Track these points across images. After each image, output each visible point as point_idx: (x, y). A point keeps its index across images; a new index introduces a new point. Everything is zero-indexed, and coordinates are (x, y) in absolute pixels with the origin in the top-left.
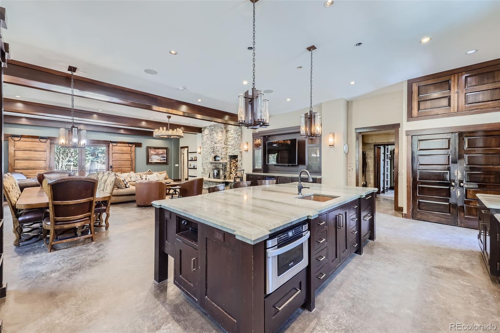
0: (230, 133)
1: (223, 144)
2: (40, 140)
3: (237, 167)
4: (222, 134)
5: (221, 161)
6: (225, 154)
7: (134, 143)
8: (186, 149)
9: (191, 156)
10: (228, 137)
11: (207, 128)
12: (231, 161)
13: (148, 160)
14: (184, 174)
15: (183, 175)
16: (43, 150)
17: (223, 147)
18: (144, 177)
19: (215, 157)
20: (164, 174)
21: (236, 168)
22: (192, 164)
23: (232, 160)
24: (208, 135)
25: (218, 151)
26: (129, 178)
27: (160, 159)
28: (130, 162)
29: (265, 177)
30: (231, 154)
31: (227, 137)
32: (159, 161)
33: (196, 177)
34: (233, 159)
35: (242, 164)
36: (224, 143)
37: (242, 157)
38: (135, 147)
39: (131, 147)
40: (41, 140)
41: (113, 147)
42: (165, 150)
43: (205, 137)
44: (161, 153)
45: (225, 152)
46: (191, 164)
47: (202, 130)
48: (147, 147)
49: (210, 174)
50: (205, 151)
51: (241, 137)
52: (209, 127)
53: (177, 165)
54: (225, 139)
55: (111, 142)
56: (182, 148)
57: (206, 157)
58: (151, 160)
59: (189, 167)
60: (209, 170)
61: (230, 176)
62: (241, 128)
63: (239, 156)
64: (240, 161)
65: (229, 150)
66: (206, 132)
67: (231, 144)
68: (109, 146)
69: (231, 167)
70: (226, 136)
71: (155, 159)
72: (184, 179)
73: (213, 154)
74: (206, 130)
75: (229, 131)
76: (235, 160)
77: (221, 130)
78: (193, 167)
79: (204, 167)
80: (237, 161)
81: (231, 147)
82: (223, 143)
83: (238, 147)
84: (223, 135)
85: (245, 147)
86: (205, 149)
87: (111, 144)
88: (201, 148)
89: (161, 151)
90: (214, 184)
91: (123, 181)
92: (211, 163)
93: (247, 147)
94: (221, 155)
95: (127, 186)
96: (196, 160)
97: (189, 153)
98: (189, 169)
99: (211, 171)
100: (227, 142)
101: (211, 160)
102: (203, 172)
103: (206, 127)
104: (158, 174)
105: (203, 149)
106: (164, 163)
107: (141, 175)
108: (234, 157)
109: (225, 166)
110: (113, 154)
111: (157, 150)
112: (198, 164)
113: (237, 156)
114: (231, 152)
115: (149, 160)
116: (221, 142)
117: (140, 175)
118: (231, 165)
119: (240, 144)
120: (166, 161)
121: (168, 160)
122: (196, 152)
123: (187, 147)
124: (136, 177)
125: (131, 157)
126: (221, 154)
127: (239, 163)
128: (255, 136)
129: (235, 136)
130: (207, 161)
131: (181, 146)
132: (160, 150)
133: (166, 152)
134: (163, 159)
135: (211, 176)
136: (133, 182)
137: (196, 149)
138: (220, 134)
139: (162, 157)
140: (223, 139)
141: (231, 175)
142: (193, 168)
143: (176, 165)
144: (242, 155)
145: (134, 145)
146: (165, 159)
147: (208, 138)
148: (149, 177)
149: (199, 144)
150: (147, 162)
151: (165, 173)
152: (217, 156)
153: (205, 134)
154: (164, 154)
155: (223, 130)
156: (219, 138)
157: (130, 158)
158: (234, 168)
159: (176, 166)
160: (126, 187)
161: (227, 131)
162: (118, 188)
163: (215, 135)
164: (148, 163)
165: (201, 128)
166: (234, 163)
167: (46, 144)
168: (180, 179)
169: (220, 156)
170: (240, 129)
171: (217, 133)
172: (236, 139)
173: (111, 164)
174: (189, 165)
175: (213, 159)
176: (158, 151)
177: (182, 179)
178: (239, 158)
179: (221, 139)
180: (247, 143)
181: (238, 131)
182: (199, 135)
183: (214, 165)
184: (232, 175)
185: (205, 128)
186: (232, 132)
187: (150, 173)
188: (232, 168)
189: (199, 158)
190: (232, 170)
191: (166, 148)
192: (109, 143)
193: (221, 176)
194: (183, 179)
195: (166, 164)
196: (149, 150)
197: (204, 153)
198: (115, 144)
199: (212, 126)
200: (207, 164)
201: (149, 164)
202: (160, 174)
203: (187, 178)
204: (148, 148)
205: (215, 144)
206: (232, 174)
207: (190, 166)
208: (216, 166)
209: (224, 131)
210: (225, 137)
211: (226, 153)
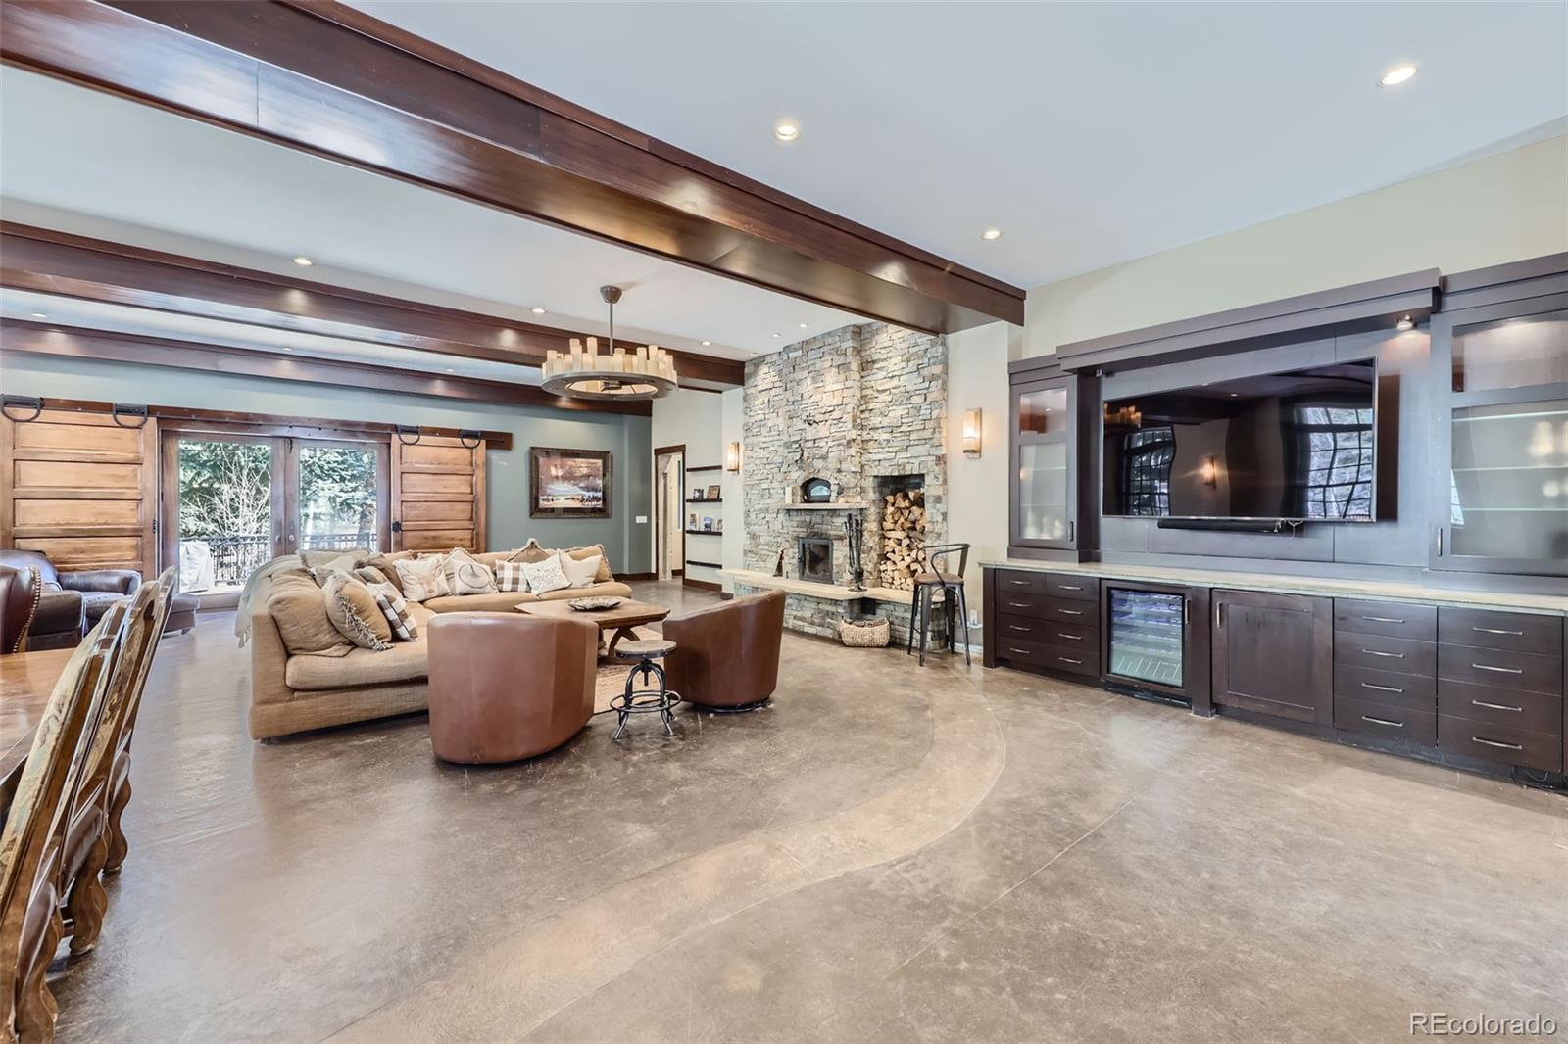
0: (882, 374)
1: (850, 426)
2: (118, 417)
3: (914, 528)
4: (842, 377)
5: (840, 504)
6: (858, 469)
7: (482, 432)
8: (677, 457)
9: (695, 482)
10: (870, 391)
11: (768, 360)
12: (886, 502)
13: (537, 498)
14: (669, 555)
15: (665, 558)
16: (131, 456)
17: (847, 438)
18: (507, 574)
19: (806, 486)
20: (594, 560)
21: (909, 537)
22: (703, 513)
23: (890, 499)
24: (773, 392)
25: (824, 458)
26: (443, 575)
27: (580, 497)
28: (468, 507)
29: (1110, 589)
30: (886, 470)
31: (865, 392)
32: (577, 505)
33: (720, 567)
34: (894, 495)
35: (944, 515)
36: (854, 421)
37: (945, 482)
38: (488, 447)
39: (472, 448)
40: (121, 418)
41: (404, 447)
42: (599, 462)
43: (761, 400)
44: (585, 471)
45: (857, 460)
46: (697, 516)
47: (746, 370)
48: (533, 448)
49: (781, 558)
50: (757, 462)
51: (944, 388)
52: (775, 358)
53: (641, 519)
54: (855, 401)
55: (396, 428)
56: (659, 452)
57: (764, 486)
58: (547, 500)
59: (687, 529)
60: (779, 539)
61: (880, 571)
62: (944, 344)
63: (928, 480)
64: (938, 500)
65: (876, 453)
66: (765, 378)
67: (886, 422)
68: (389, 444)
69: (882, 529)
70: (862, 389)
71: (562, 494)
72: (670, 574)
73: (799, 473)
74: (764, 369)
75: (876, 366)
76: (906, 497)
77: (839, 360)
78: (706, 526)
79: (751, 527)
80: (920, 502)
81: (887, 436)
82: (848, 418)
83: (927, 434)
84: (848, 383)
85: (969, 433)
86: (761, 454)
87: (395, 437)
88: (742, 447)
89: (582, 466)
90: (805, 604)
91: (380, 605)
92: (788, 511)
93: (977, 435)
94: (839, 476)
95: (403, 632)
96: (719, 500)
97: (688, 470)
98: (687, 535)
99: (787, 545)
100: (866, 415)
101: (790, 497)
102: (748, 548)
103: (764, 356)
104: (566, 557)
105: (750, 454)
106: (594, 510)
107: (497, 562)
108: (900, 486)
109: (856, 523)
110: (404, 476)
111: (570, 462)
112: (730, 514)
113: (922, 476)
114: (889, 461)
115: (541, 498)
116: (836, 415)
117: (492, 565)
118: (883, 519)
119: (938, 419)
120: (601, 503)
121: (608, 501)
122: (720, 467)
123: (681, 449)
124: (474, 574)
125: (472, 487)
126: (839, 471)
127: (930, 515)
128: (1024, 375)
129: (911, 382)
130: (768, 501)
131: (656, 443)
132: (579, 461)
133: (601, 469)
134: (591, 494)
135: (786, 568)
136: (461, 594)
137: (720, 452)
138: (832, 381)
139: (587, 488)
140: (846, 401)
141: (882, 568)
142: (702, 529)
143: (638, 518)
144: (945, 474)
145: (483, 442)
146: (599, 494)
147: (772, 404)
148: (528, 570)
149: (732, 430)
150: (531, 507)
151: (594, 554)
152: (814, 479)
153: (760, 388)
154: (595, 476)
155: (850, 358)
156: (828, 401)
157: (469, 491)
158: (900, 534)
159: (639, 524)
160: (397, 638)
161: (866, 366)
162: (349, 648)
163: (807, 386)
164: (536, 510)
165: (741, 365)
166: (899, 509)
167: (141, 435)
168: (654, 571)
169: (832, 481)
170: (940, 349)
171: (818, 376)
172: (916, 400)
173: (396, 516)
174: (688, 519)
175: (799, 492)
176: (571, 467)
177: (661, 572)
178: (930, 488)
179: (837, 401)
180: (979, 414)
181: (926, 361)
182: (733, 394)
183: (802, 519)
184: (889, 566)
185: (760, 361)
186: (894, 364)
187: (533, 553)
188: (889, 534)
189: (732, 488)
190: (891, 543)
191: (602, 455)
192: (389, 431)
193: (835, 570)
194: (665, 572)
195: (601, 515)
196: (541, 460)
197: (752, 467)
198: (412, 438)
199: (795, 350)
200: (769, 517)
201: (538, 515)
202: (574, 558)
203: (681, 568)
204: (536, 455)
205: (806, 425)
206: (888, 563)
207: (693, 521)
208: (811, 525)
209: (855, 366)
210: (858, 394)
211: (863, 466)
